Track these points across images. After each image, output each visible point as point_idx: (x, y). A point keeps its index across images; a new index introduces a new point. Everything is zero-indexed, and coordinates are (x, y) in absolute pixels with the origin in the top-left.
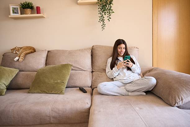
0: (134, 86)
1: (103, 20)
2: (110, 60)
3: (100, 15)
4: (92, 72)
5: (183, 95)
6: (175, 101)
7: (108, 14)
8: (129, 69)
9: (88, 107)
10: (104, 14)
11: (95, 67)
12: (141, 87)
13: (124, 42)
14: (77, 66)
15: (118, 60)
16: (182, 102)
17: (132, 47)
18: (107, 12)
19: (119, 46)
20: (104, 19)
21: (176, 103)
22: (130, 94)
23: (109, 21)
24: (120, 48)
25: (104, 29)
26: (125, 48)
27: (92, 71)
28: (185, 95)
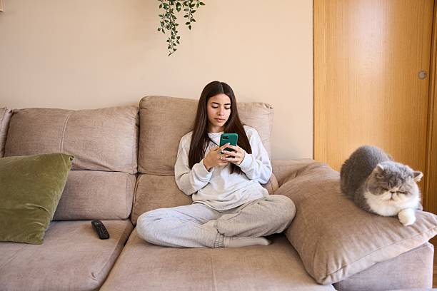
0: (239, 222)
1: (172, 26)
2: (186, 142)
3: (164, 12)
4: (138, 174)
5: (347, 254)
6: (327, 270)
7: (186, 7)
8: (235, 168)
9: (93, 287)
10: (174, 7)
11: (146, 161)
12: (253, 225)
13: (226, 89)
14: (94, 159)
15: (210, 140)
16: (344, 273)
17: (254, 103)
18: (185, 3)
19: (212, 100)
20: (176, 22)
21: (327, 276)
22: (227, 242)
23: (190, 27)
24: (216, 105)
25: (175, 50)
26: (229, 106)
27: (136, 171)
28: (352, 255)
